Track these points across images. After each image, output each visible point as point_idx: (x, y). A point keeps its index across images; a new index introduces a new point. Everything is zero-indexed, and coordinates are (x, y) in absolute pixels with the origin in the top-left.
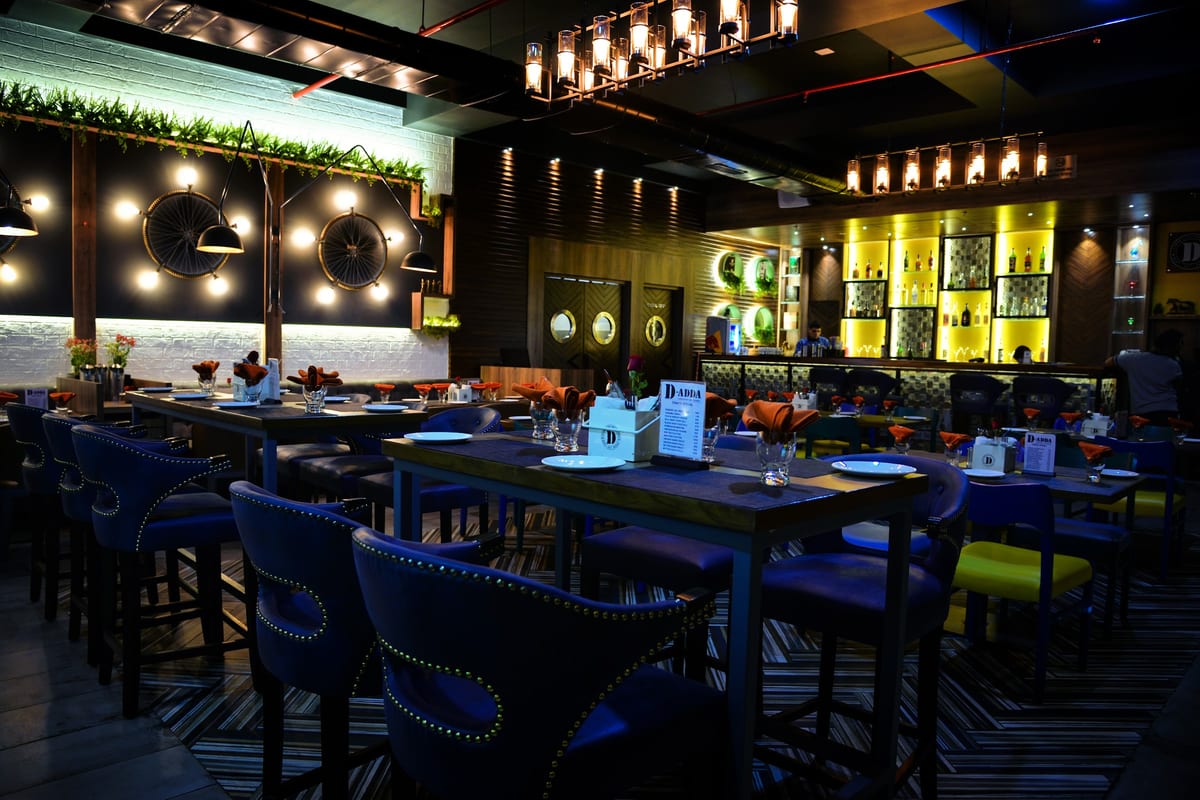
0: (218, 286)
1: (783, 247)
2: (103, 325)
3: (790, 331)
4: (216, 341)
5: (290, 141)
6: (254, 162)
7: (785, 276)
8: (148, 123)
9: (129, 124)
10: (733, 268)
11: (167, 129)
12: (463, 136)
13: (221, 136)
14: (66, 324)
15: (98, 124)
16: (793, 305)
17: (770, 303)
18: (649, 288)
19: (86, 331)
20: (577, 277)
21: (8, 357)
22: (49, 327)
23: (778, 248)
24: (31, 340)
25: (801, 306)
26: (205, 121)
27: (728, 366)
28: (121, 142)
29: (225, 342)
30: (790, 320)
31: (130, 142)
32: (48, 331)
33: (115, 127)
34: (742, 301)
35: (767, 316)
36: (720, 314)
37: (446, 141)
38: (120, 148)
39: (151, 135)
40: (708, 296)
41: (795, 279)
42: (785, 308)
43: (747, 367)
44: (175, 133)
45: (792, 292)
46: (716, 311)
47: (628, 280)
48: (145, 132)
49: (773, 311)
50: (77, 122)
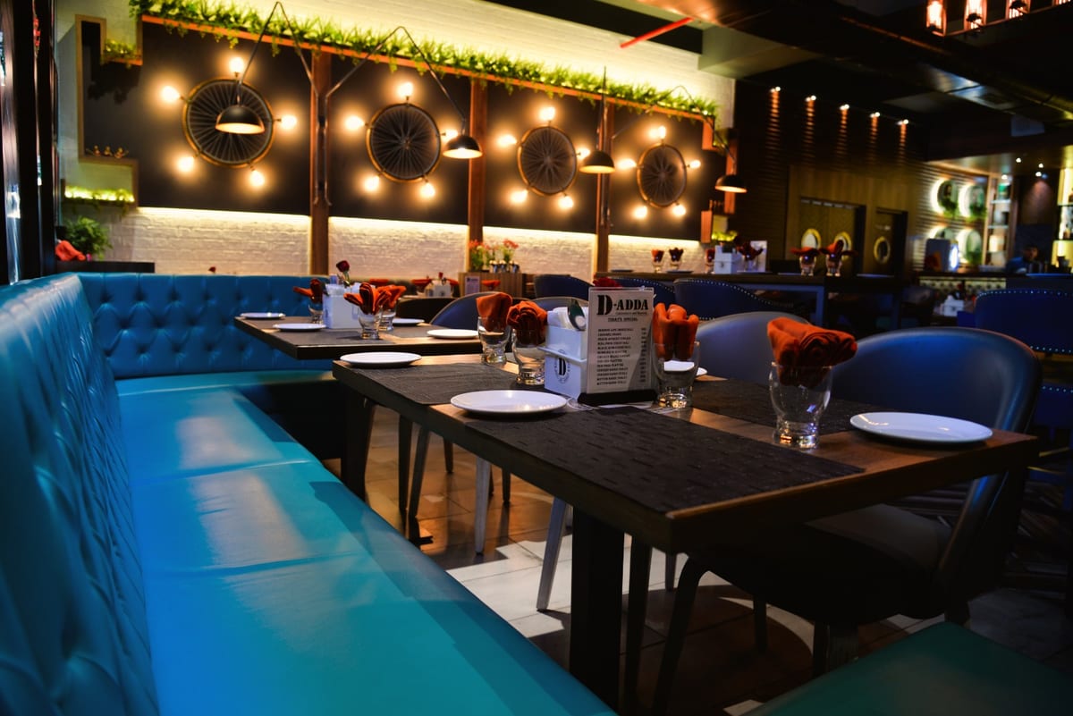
0: (565, 203)
1: (992, 175)
2: (488, 231)
3: (995, 253)
4: (562, 247)
5: (622, 84)
6: (597, 101)
7: (993, 202)
8: (526, 72)
9: (513, 72)
10: (950, 194)
11: (537, 75)
12: (745, 78)
13: (575, 82)
14: (463, 231)
15: (492, 72)
16: (1000, 229)
17: (978, 226)
18: (880, 211)
19: (476, 236)
20: (823, 201)
21: (424, 257)
22: (451, 233)
23: (987, 177)
24: (439, 243)
25: (1010, 229)
26: (563, 69)
27: (946, 283)
28: (507, 86)
29: (568, 249)
30: (995, 243)
31: (515, 87)
32: (450, 237)
33: (502, 75)
34: (954, 224)
35: (976, 237)
36: (937, 236)
37: (729, 83)
38: (507, 91)
39: (529, 80)
40: (927, 219)
41: (1004, 205)
42: (991, 232)
43: (968, 283)
44: (543, 79)
45: (998, 216)
46: (933, 233)
47: (863, 203)
48: (524, 78)
49: (981, 234)
50: (479, 71)
